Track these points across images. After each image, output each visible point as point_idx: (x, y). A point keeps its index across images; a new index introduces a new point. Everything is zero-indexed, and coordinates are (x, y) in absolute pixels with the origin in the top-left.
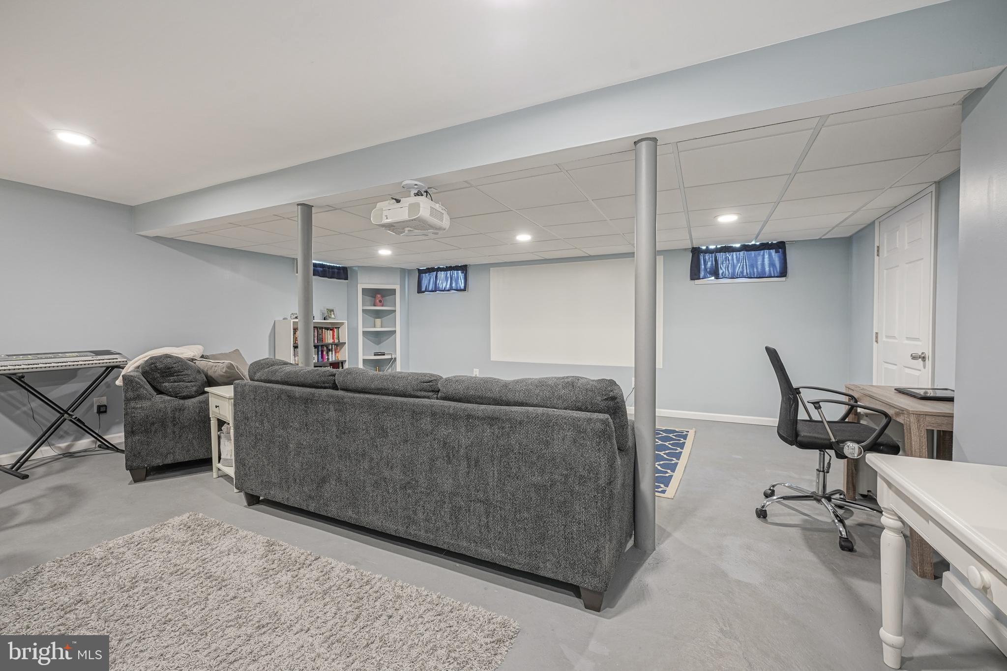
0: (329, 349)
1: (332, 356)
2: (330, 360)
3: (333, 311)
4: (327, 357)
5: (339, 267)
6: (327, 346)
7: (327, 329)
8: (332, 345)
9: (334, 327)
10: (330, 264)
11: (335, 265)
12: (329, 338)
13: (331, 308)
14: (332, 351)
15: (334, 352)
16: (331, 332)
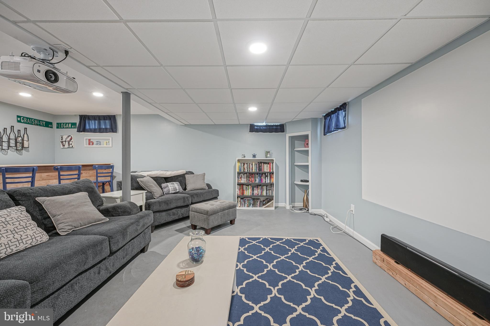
0: (266, 176)
1: (268, 180)
2: (267, 182)
3: (269, 152)
4: (265, 180)
5: (278, 125)
6: (265, 174)
7: (266, 163)
8: (268, 173)
9: (269, 162)
10: (271, 124)
11: (274, 124)
12: (266, 168)
13: (269, 151)
14: (268, 177)
15: (269, 178)
16: (268, 165)
